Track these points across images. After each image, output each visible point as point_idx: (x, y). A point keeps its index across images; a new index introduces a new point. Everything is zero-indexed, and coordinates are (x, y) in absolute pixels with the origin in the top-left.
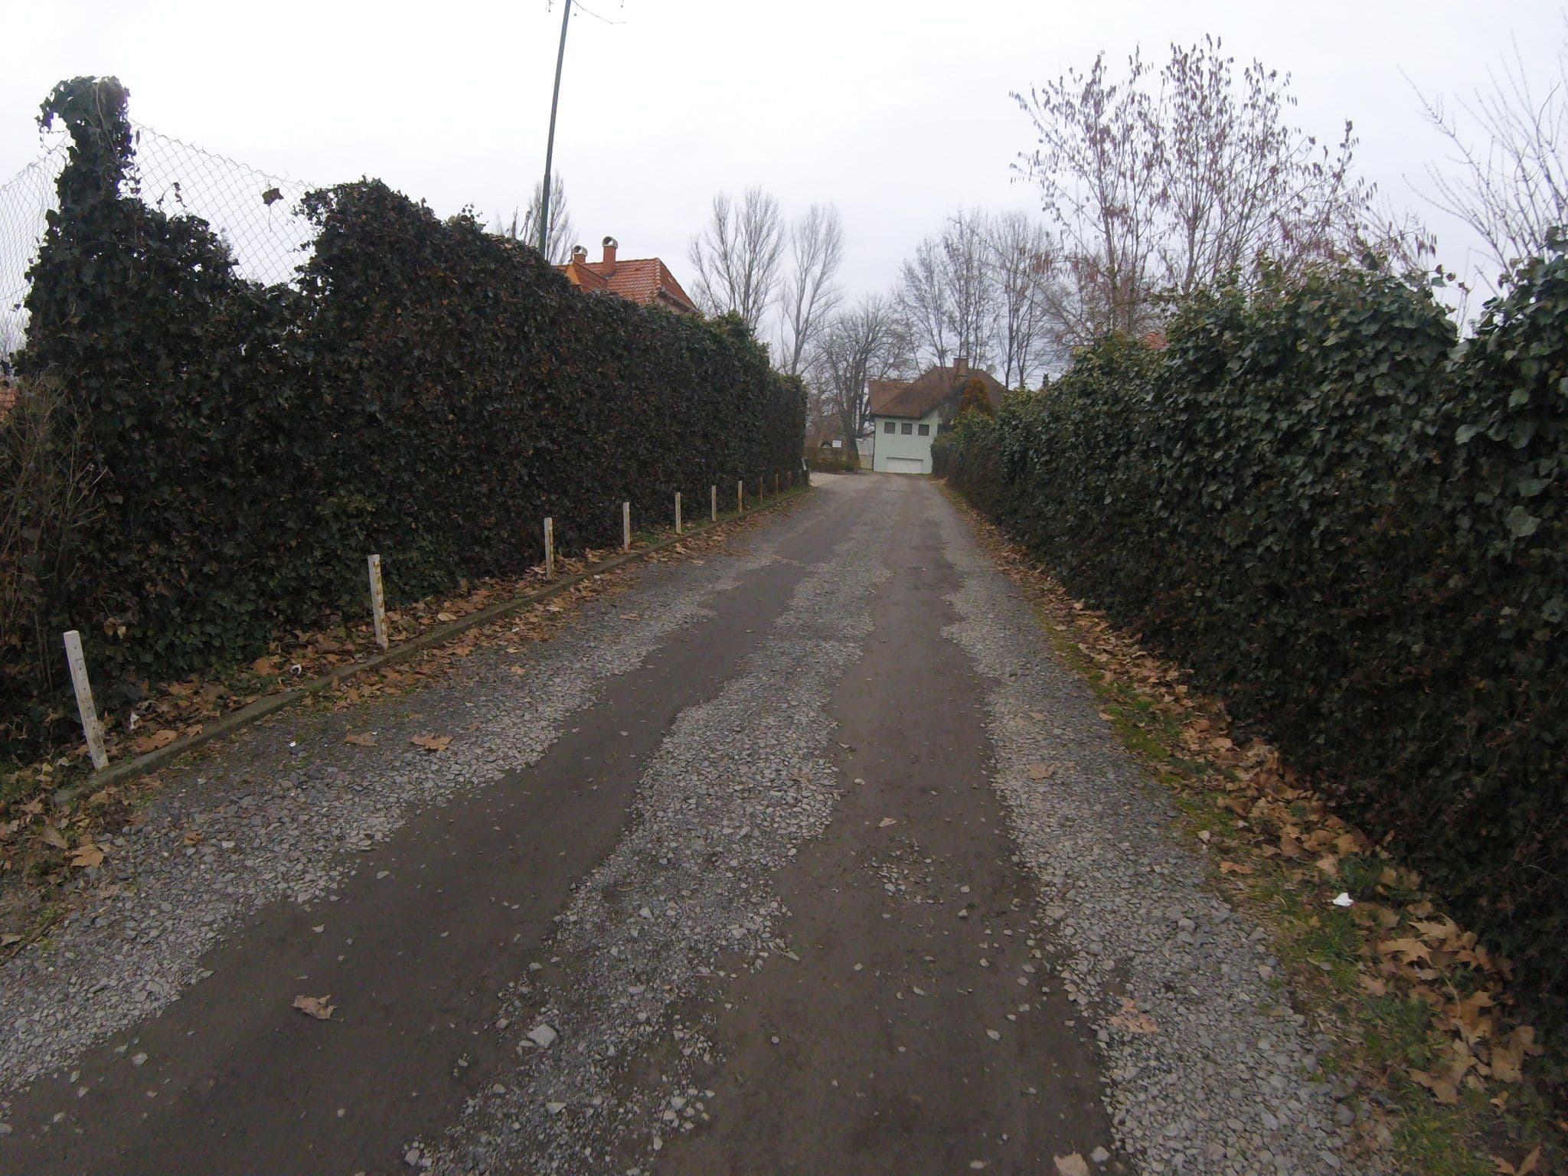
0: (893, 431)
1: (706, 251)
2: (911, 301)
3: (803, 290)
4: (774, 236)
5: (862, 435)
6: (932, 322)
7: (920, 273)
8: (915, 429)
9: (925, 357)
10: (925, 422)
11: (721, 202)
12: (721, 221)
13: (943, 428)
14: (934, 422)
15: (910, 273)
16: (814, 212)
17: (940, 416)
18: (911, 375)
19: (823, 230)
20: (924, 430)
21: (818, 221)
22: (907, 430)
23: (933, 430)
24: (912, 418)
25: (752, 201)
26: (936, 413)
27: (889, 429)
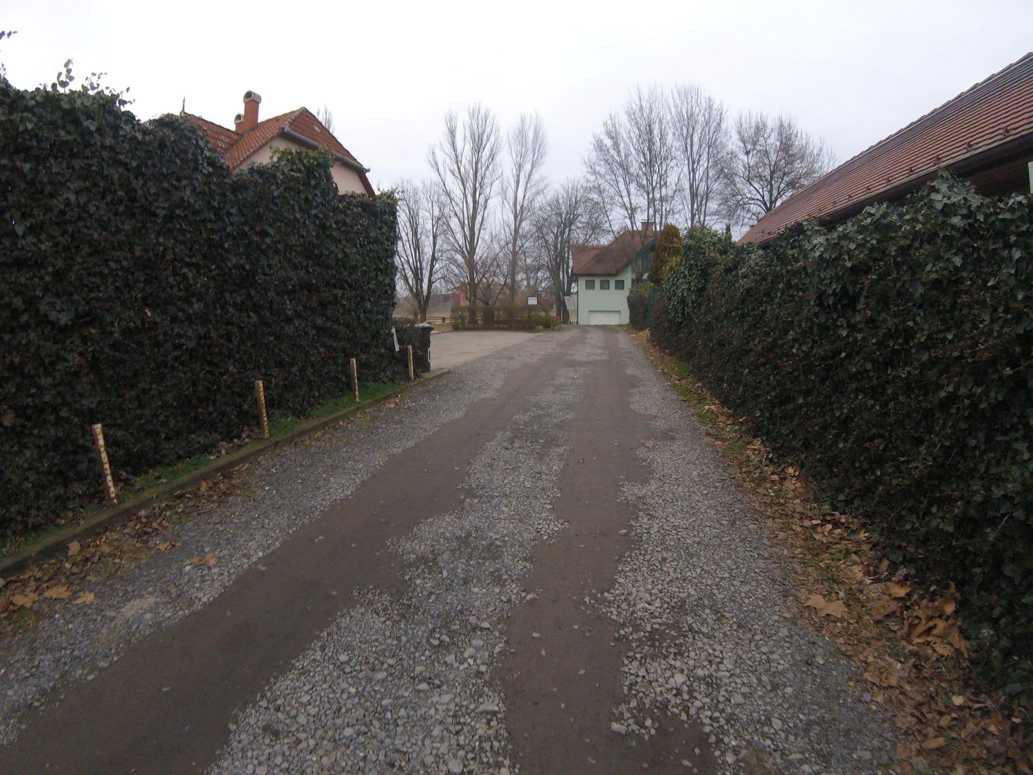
0: (593, 288)
1: (440, 156)
2: (602, 169)
3: (518, 182)
4: (492, 140)
5: (569, 294)
6: (622, 186)
7: (608, 142)
8: (612, 284)
9: (617, 219)
10: (620, 278)
11: (451, 119)
12: (452, 133)
13: (637, 281)
14: (628, 278)
15: (600, 146)
16: (523, 121)
17: (633, 271)
18: (605, 240)
19: (531, 135)
20: (620, 285)
21: (526, 127)
22: (605, 286)
23: (628, 284)
24: (609, 275)
25: (474, 114)
26: (630, 269)
27: (590, 286)
